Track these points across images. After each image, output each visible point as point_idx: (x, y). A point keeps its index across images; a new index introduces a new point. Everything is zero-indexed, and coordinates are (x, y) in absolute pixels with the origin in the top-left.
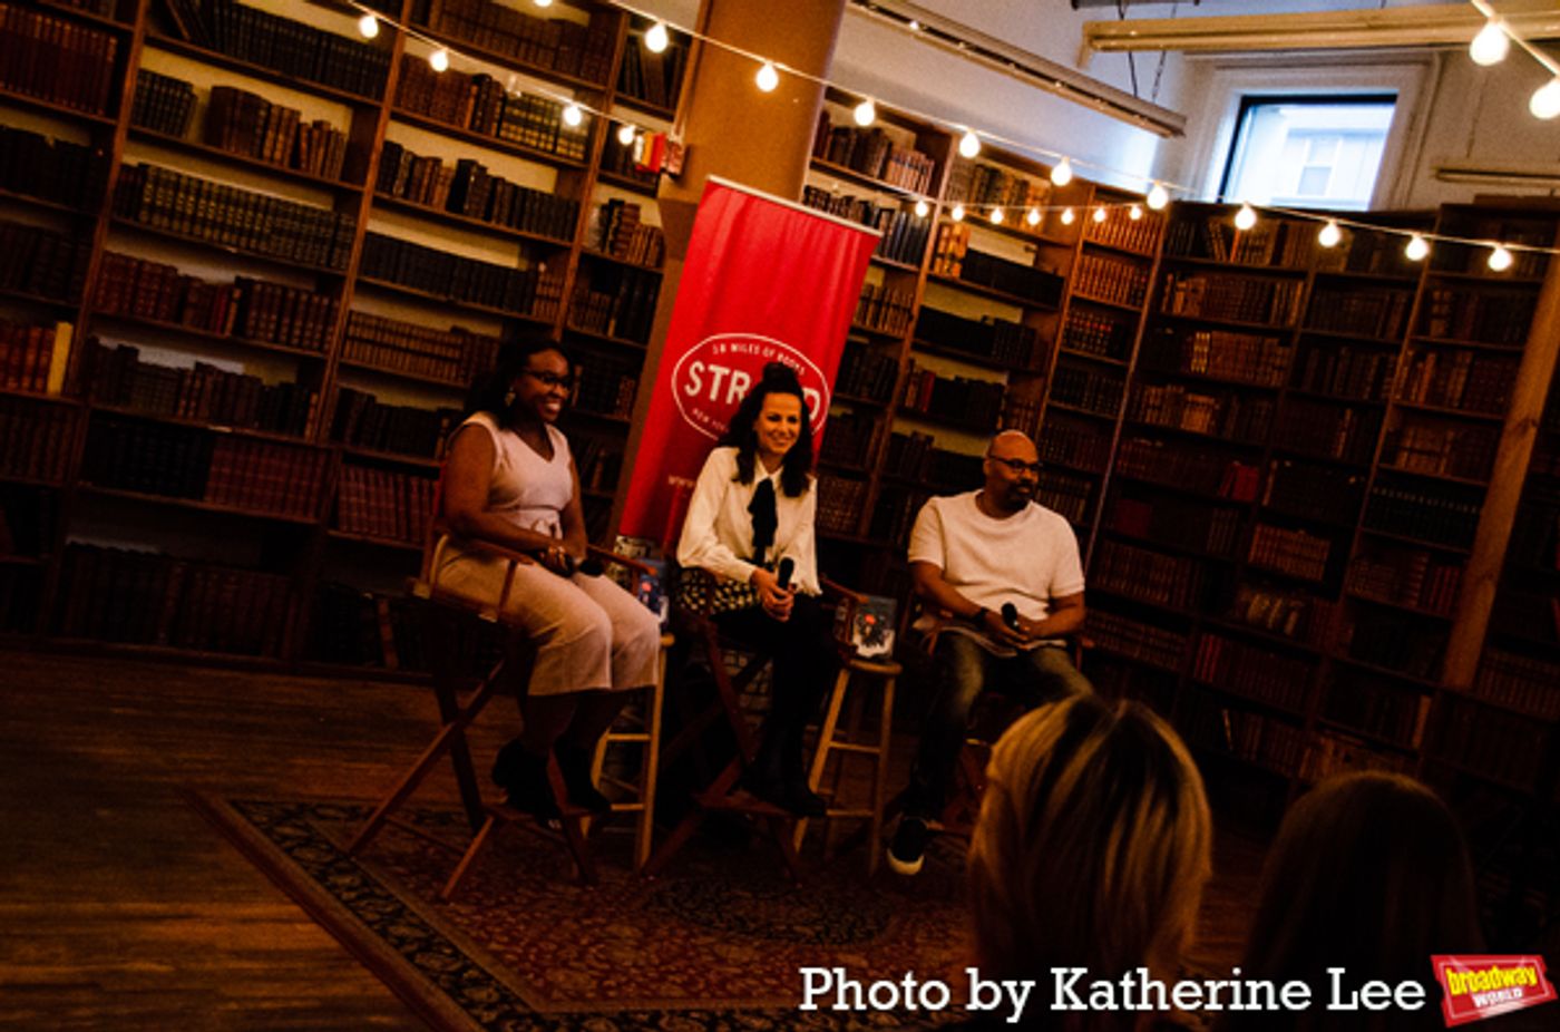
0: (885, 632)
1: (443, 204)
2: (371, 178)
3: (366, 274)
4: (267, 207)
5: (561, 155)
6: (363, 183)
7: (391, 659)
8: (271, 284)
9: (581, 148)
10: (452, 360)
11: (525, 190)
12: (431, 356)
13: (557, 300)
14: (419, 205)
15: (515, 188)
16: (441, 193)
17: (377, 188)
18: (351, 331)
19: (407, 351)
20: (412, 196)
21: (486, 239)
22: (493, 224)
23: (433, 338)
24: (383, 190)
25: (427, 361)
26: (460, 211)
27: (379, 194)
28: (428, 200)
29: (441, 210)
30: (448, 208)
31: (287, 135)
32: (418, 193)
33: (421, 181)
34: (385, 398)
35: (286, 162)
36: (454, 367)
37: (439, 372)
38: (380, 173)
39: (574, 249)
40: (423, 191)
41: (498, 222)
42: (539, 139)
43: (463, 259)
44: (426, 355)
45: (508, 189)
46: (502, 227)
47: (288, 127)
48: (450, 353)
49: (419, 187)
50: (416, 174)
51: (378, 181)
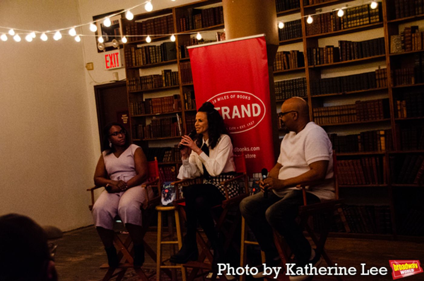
1: (332, 61)
2: (306, 62)
3: (313, 94)
6: (304, 66)
7: (348, 229)
9: (378, 17)
10: (354, 114)
11: (361, 42)
12: (345, 115)
13: (385, 78)
14: (325, 65)
15: (358, 43)
16: (331, 57)
17: (309, 65)
18: (315, 115)
19: (335, 116)
20: (322, 62)
22: (353, 60)
23: (348, 107)
24: (311, 65)
25: (344, 117)
26: (339, 61)
27: (310, 67)
28: (327, 62)
29: (332, 63)
30: (334, 62)
32: (323, 61)
33: (323, 56)
34: (340, 134)
35: (283, 68)
36: (355, 116)
37: (350, 120)
38: (308, 60)
39: (386, 56)
40: (325, 59)
41: (354, 59)
43: (346, 77)
44: (343, 115)
45: (355, 45)
46: (357, 60)
47: (281, 58)
48: (352, 111)
49: (323, 58)
50: (321, 55)
51: (308, 62)
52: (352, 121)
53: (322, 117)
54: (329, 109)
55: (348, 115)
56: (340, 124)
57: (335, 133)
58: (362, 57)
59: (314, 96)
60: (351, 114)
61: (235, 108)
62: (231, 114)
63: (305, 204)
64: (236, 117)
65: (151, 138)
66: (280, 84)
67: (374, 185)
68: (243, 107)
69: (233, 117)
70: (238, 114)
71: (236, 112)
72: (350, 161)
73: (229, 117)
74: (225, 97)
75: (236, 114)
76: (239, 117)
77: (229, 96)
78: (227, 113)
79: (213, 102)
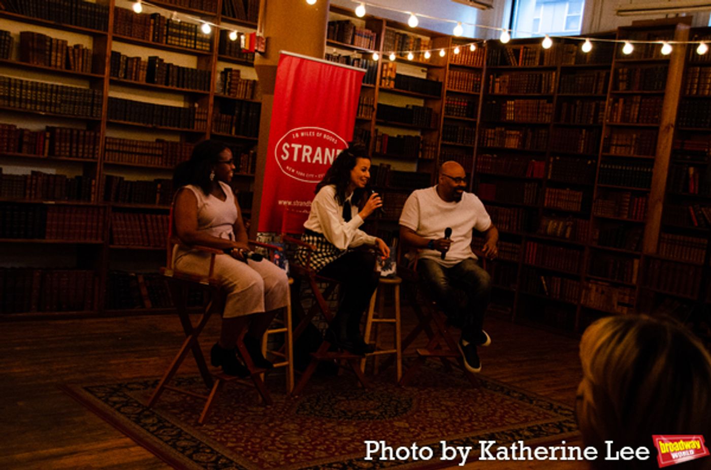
0: (392, 263)
1: (144, 79)
2: (107, 70)
3: (111, 118)
4: (57, 90)
5: (198, 49)
6: (104, 73)
7: (148, 303)
8: (64, 128)
9: (208, 45)
10: (159, 156)
11: (183, 68)
12: (148, 154)
13: (206, 121)
14: (133, 81)
15: (178, 67)
16: (143, 74)
17: (110, 75)
19: (136, 153)
20: (128, 77)
21: (168, 95)
22: (170, 87)
23: (147, 146)
24: (114, 76)
25: (146, 157)
26: (153, 82)
27: (112, 78)
28: (137, 78)
29: (144, 83)
30: (147, 81)
31: (62, 53)
32: (131, 75)
33: (132, 69)
34: (128, 178)
35: (64, 66)
36: (160, 159)
38: (111, 68)
39: (211, 94)
40: (134, 74)
41: (172, 86)
42: (187, 43)
43: (158, 105)
44: (145, 154)
45: (175, 69)
46: (175, 88)
47: (62, 49)
48: (157, 152)
49: (131, 72)
50: (129, 66)
51: (111, 72)
55: (152, 155)
56: (140, 165)
57: (122, 176)
58: (183, 87)
59: (111, 120)
60: (155, 155)
61: (319, 150)
62: (312, 156)
64: (317, 161)
68: (327, 150)
69: (314, 161)
70: (320, 159)
71: (318, 156)
73: (309, 161)
74: (310, 133)
75: (318, 158)
76: (321, 162)
77: (315, 134)
78: (308, 155)
79: (293, 135)
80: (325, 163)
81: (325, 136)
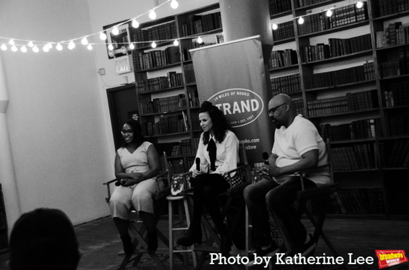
1: (323, 58)
6: (297, 63)
7: (344, 211)
9: (364, 15)
10: (345, 105)
11: (349, 40)
12: (337, 106)
13: (373, 71)
14: (317, 61)
15: (346, 40)
16: (322, 54)
18: (309, 107)
20: (313, 59)
24: (304, 62)
25: (337, 108)
26: (329, 57)
29: (323, 60)
30: (325, 58)
31: (276, 59)
32: (315, 58)
33: (315, 53)
36: (347, 107)
37: (342, 111)
39: (373, 51)
40: (316, 56)
41: (344, 54)
44: (335, 106)
46: (346, 55)
47: (276, 57)
50: (313, 52)
51: (301, 60)
52: (343, 112)
53: (316, 109)
54: (322, 101)
57: (329, 123)
58: (351, 53)
59: (307, 90)
60: (343, 105)
61: (236, 104)
62: (231, 110)
63: (303, 190)
64: (237, 112)
65: (160, 134)
66: (276, 80)
67: (367, 170)
68: (242, 103)
69: (234, 113)
70: (238, 109)
71: (236, 108)
72: (343, 148)
73: (230, 113)
74: (226, 94)
75: (236, 110)
76: (240, 112)
77: (230, 94)
78: (228, 109)
79: (215, 99)
80: (243, 111)
81: (238, 93)
